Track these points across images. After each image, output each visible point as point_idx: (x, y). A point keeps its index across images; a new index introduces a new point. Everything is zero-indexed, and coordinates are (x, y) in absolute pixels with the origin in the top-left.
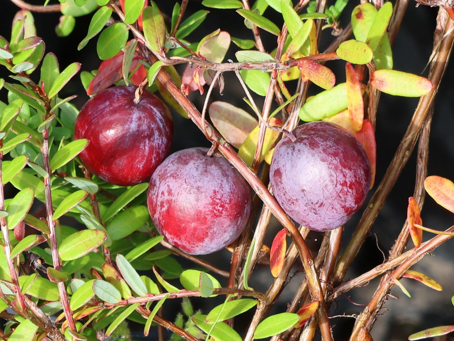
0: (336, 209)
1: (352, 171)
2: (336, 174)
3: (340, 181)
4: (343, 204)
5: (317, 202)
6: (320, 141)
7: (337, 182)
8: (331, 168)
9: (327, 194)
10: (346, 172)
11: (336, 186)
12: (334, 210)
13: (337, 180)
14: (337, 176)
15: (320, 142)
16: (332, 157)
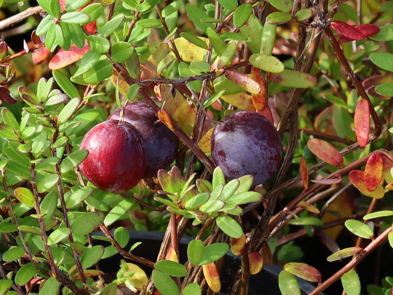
0: (265, 175)
1: (275, 148)
2: (266, 152)
3: (269, 157)
4: (270, 171)
5: (252, 172)
6: (251, 129)
7: (267, 158)
8: (263, 149)
9: (260, 166)
10: (271, 150)
11: (266, 161)
12: (264, 176)
13: (266, 156)
14: (266, 153)
15: (252, 131)
16: (262, 141)
